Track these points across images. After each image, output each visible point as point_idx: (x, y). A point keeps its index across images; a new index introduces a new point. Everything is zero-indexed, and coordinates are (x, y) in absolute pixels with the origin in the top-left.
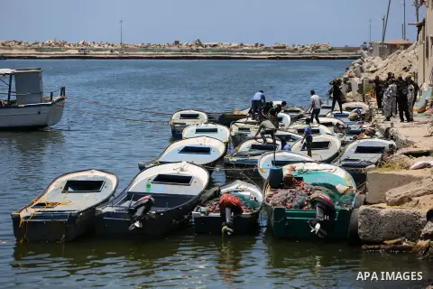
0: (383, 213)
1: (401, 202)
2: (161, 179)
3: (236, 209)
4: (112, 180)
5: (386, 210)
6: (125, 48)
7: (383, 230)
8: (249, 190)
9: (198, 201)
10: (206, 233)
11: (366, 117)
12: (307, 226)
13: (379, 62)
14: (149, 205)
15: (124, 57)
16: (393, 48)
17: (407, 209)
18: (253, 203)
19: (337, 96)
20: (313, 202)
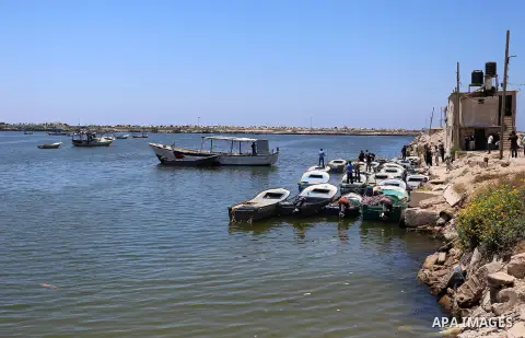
0: (417, 212)
1: (427, 207)
2: (316, 191)
3: (347, 205)
4: (288, 192)
5: (419, 210)
6: (312, 130)
7: (417, 221)
8: (356, 197)
9: (331, 201)
10: (331, 215)
11: (417, 164)
12: (378, 214)
13: (428, 137)
14: (303, 201)
15: (312, 134)
16: (435, 131)
17: (430, 211)
18: (356, 203)
19: (405, 153)
20: (382, 203)
